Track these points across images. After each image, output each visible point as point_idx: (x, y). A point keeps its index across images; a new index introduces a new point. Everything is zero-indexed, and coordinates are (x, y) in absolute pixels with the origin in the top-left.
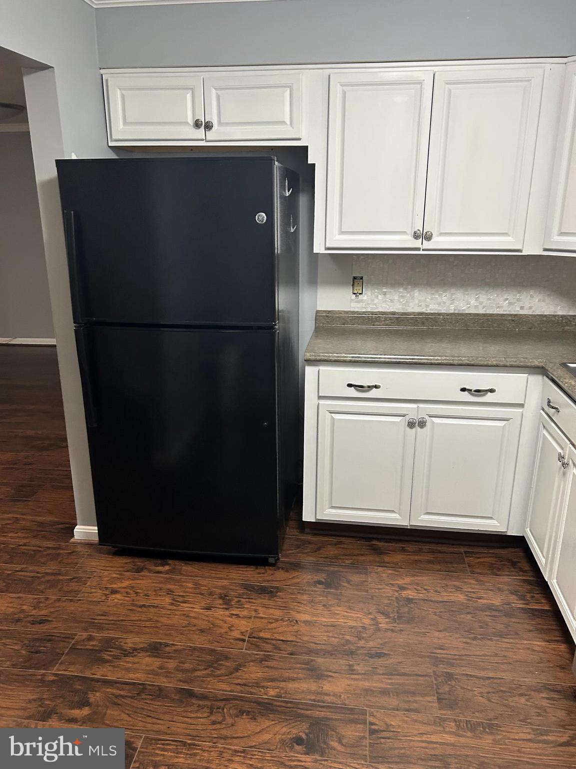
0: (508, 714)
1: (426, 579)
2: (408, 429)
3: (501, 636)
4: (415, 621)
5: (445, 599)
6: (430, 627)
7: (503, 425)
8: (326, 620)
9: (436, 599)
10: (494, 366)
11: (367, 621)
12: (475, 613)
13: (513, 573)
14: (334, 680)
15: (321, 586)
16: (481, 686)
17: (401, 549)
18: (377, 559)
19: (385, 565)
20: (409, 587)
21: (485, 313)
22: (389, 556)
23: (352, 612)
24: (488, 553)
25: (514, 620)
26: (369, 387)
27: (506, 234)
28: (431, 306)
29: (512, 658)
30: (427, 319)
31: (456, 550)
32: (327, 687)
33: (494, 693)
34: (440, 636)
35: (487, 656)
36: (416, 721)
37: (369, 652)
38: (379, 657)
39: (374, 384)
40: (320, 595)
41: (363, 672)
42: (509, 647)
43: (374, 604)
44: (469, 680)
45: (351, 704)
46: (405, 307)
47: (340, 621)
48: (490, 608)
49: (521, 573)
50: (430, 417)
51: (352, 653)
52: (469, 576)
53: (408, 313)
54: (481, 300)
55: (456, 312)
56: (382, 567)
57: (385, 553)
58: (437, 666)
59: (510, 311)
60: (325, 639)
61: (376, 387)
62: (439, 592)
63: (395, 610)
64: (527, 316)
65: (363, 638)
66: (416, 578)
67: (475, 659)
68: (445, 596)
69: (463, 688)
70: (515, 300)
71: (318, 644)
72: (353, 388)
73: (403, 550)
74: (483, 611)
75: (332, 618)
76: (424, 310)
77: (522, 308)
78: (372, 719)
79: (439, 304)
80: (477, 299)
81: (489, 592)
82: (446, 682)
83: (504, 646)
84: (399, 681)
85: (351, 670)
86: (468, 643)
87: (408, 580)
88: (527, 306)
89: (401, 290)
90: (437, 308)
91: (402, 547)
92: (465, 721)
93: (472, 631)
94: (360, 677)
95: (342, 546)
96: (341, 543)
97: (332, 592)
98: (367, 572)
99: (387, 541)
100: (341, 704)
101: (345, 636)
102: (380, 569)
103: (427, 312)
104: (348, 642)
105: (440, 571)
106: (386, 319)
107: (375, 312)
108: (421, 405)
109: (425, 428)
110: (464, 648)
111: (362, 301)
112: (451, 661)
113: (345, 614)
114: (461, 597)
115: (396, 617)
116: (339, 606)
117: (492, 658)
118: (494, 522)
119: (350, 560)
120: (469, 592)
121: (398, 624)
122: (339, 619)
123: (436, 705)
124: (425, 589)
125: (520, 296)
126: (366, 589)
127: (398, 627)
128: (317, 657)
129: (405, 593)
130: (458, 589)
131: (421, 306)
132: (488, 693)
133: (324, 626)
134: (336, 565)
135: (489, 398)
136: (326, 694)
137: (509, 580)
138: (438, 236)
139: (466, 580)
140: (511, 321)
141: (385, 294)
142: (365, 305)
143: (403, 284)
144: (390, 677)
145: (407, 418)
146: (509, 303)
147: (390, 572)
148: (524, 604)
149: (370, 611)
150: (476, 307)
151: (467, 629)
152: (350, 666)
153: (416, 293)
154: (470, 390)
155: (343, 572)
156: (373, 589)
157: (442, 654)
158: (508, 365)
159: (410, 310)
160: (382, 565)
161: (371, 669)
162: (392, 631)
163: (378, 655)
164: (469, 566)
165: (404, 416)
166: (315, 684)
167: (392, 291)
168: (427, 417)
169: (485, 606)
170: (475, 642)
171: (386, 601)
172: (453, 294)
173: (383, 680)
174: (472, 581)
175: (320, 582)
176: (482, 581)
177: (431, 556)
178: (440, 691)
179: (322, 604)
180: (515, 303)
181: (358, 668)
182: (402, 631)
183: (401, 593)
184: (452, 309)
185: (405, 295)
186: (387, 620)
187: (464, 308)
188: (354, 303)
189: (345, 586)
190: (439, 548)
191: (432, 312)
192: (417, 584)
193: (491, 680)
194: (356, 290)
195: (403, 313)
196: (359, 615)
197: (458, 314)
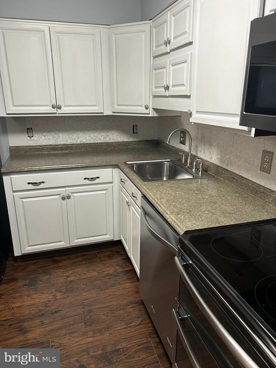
0: (116, 320)
1: (79, 270)
2: (62, 200)
3: (113, 286)
4: (74, 290)
5: (88, 276)
6: (81, 291)
7: (105, 192)
8: (29, 303)
9: (84, 277)
10: (97, 166)
11: (50, 297)
12: (101, 279)
13: (118, 257)
14: (33, 331)
15: (27, 286)
16: (104, 311)
17: (68, 258)
18: (56, 266)
19: (60, 268)
20: (71, 275)
21: (94, 142)
22: (62, 263)
23: (42, 295)
24: (107, 251)
25: (118, 277)
26: (39, 183)
27: (95, 106)
28: (69, 141)
29: (117, 294)
30: (68, 147)
31: (93, 252)
32: (29, 336)
33: (109, 312)
34: (86, 294)
35: (107, 297)
36: (74, 337)
37: (52, 312)
38: (57, 313)
39: (42, 181)
40: (26, 291)
41: (48, 323)
42: (116, 290)
43: (54, 288)
44: (98, 310)
45: (42, 340)
46: (56, 142)
47: (36, 301)
48: (108, 275)
49: (121, 256)
50: (72, 193)
51: (43, 315)
52: (99, 263)
53: (58, 145)
54: (91, 137)
55: (81, 143)
56: (58, 269)
57: (60, 262)
58: (84, 308)
59: (105, 141)
60: (28, 312)
61: (43, 182)
62: (86, 274)
63: (65, 288)
64: (112, 143)
65: (48, 306)
66: (75, 270)
67: (102, 300)
68: (89, 275)
69: (96, 315)
70: (106, 136)
71: (25, 316)
72: (31, 184)
73: (69, 258)
74: (105, 277)
75: (32, 301)
76: (66, 143)
77: (110, 139)
78: (53, 344)
79: (72, 140)
80: (89, 136)
81: (108, 268)
82: (88, 314)
83: (114, 290)
84: (66, 321)
85: (42, 323)
86: (98, 294)
87: (71, 272)
88: (112, 138)
89: (53, 134)
90: (72, 141)
91: (68, 257)
92: (97, 329)
93: (100, 288)
94: (47, 325)
95: (38, 264)
96: (37, 262)
97: (33, 288)
98: (51, 274)
99: (61, 256)
100: (37, 342)
101: (40, 308)
102: (57, 270)
103: (67, 144)
104: (41, 310)
105: (86, 264)
106: (47, 148)
107: (41, 145)
108: (67, 189)
109: (70, 199)
110: (96, 297)
111: (34, 140)
112: (90, 304)
113: (39, 297)
114: (95, 274)
115: (65, 291)
116: (36, 294)
117: (109, 297)
118: (108, 236)
119: (42, 269)
120: (99, 270)
121: (66, 294)
122: (36, 300)
123: (84, 326)
124: (79, 274)
125: (108, 134)
126: (50, 282)
127: (66, 296)
128: (24, 323)
129: (69, 279)
130: (94, 270)
131: (64, 141)
132: (107, 313)
133: (28, 306)
134: (34, 274)
135: (97, 181)
136: (29, 340)
137: (116, 260)
138: (64, 107)
139: (97, 265)
140: (106, 146)
141: (45, 136)
142: (36, 142)
143: (53, 131)
144: (62, 321)
145: (61, 195)
146: (104, 137)
147: (62, 270)
148: (122, 269)
149: (52, 292)
150: (90, 140)
151: (98, 287)
152: (42, 322)
153: (61, 135)
154: (88, 179)
155: (38, 276)
156: (53, 281)
157: (86, 302)
158: (103, 165)
159: (59, 143)
160: (58, 268)
161: (52, 320)
162: (63, 298)
163: (56, 312)
164: (99, 258)
165: (59, 195)
166: (23, 337)
167: (48, 134)
168: (71, 194)
169: (106, 275)
170: (101, 292)
171: (60, 285)
172: (78, 135)
173: (59, 323)
174: (100, 265)
175: (26, 285)
176: (105, 264)
177: (82, 258)
178: (85, 319)
179: (27, 295)
180: (106, 137)
181: (46, 322)
182: (68, 297)
183: (67, 279)
184: (79, 142)
185: (55, 136)
186: (61, 294)
187: (84, 141)
188: (30, 142)
189: (39, 283)
190: (86, 253)
191: (70, 144)
192: (75, 273)
193: (108, 307)
194: (30, 135)
195: (56, 145)
196: (46, 296)
197: (82, 144)
